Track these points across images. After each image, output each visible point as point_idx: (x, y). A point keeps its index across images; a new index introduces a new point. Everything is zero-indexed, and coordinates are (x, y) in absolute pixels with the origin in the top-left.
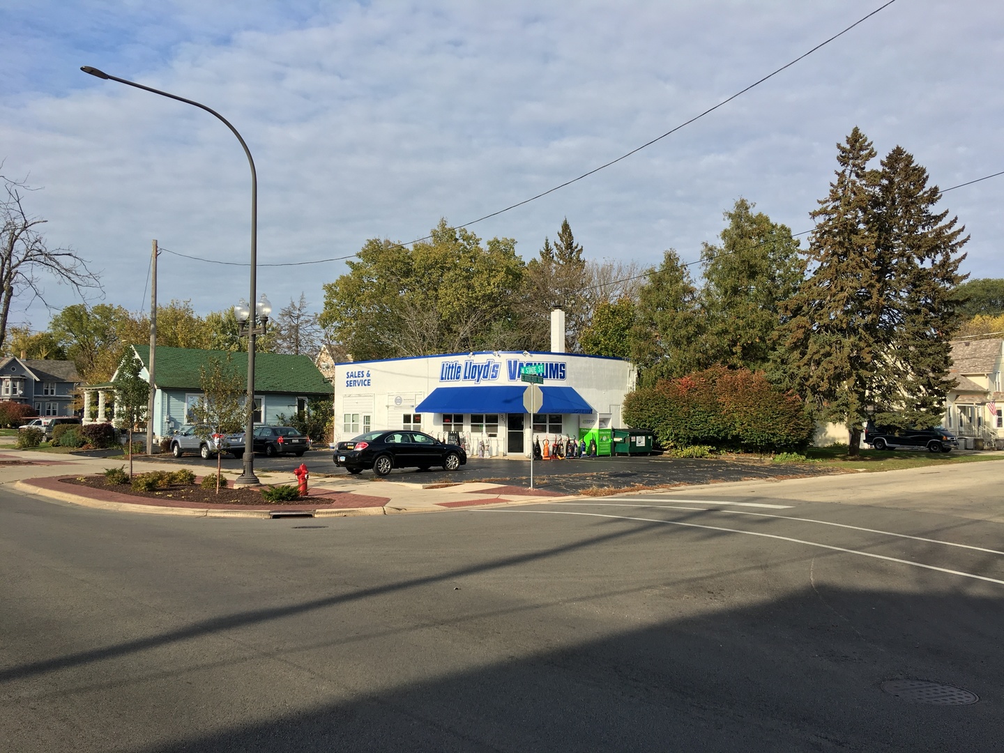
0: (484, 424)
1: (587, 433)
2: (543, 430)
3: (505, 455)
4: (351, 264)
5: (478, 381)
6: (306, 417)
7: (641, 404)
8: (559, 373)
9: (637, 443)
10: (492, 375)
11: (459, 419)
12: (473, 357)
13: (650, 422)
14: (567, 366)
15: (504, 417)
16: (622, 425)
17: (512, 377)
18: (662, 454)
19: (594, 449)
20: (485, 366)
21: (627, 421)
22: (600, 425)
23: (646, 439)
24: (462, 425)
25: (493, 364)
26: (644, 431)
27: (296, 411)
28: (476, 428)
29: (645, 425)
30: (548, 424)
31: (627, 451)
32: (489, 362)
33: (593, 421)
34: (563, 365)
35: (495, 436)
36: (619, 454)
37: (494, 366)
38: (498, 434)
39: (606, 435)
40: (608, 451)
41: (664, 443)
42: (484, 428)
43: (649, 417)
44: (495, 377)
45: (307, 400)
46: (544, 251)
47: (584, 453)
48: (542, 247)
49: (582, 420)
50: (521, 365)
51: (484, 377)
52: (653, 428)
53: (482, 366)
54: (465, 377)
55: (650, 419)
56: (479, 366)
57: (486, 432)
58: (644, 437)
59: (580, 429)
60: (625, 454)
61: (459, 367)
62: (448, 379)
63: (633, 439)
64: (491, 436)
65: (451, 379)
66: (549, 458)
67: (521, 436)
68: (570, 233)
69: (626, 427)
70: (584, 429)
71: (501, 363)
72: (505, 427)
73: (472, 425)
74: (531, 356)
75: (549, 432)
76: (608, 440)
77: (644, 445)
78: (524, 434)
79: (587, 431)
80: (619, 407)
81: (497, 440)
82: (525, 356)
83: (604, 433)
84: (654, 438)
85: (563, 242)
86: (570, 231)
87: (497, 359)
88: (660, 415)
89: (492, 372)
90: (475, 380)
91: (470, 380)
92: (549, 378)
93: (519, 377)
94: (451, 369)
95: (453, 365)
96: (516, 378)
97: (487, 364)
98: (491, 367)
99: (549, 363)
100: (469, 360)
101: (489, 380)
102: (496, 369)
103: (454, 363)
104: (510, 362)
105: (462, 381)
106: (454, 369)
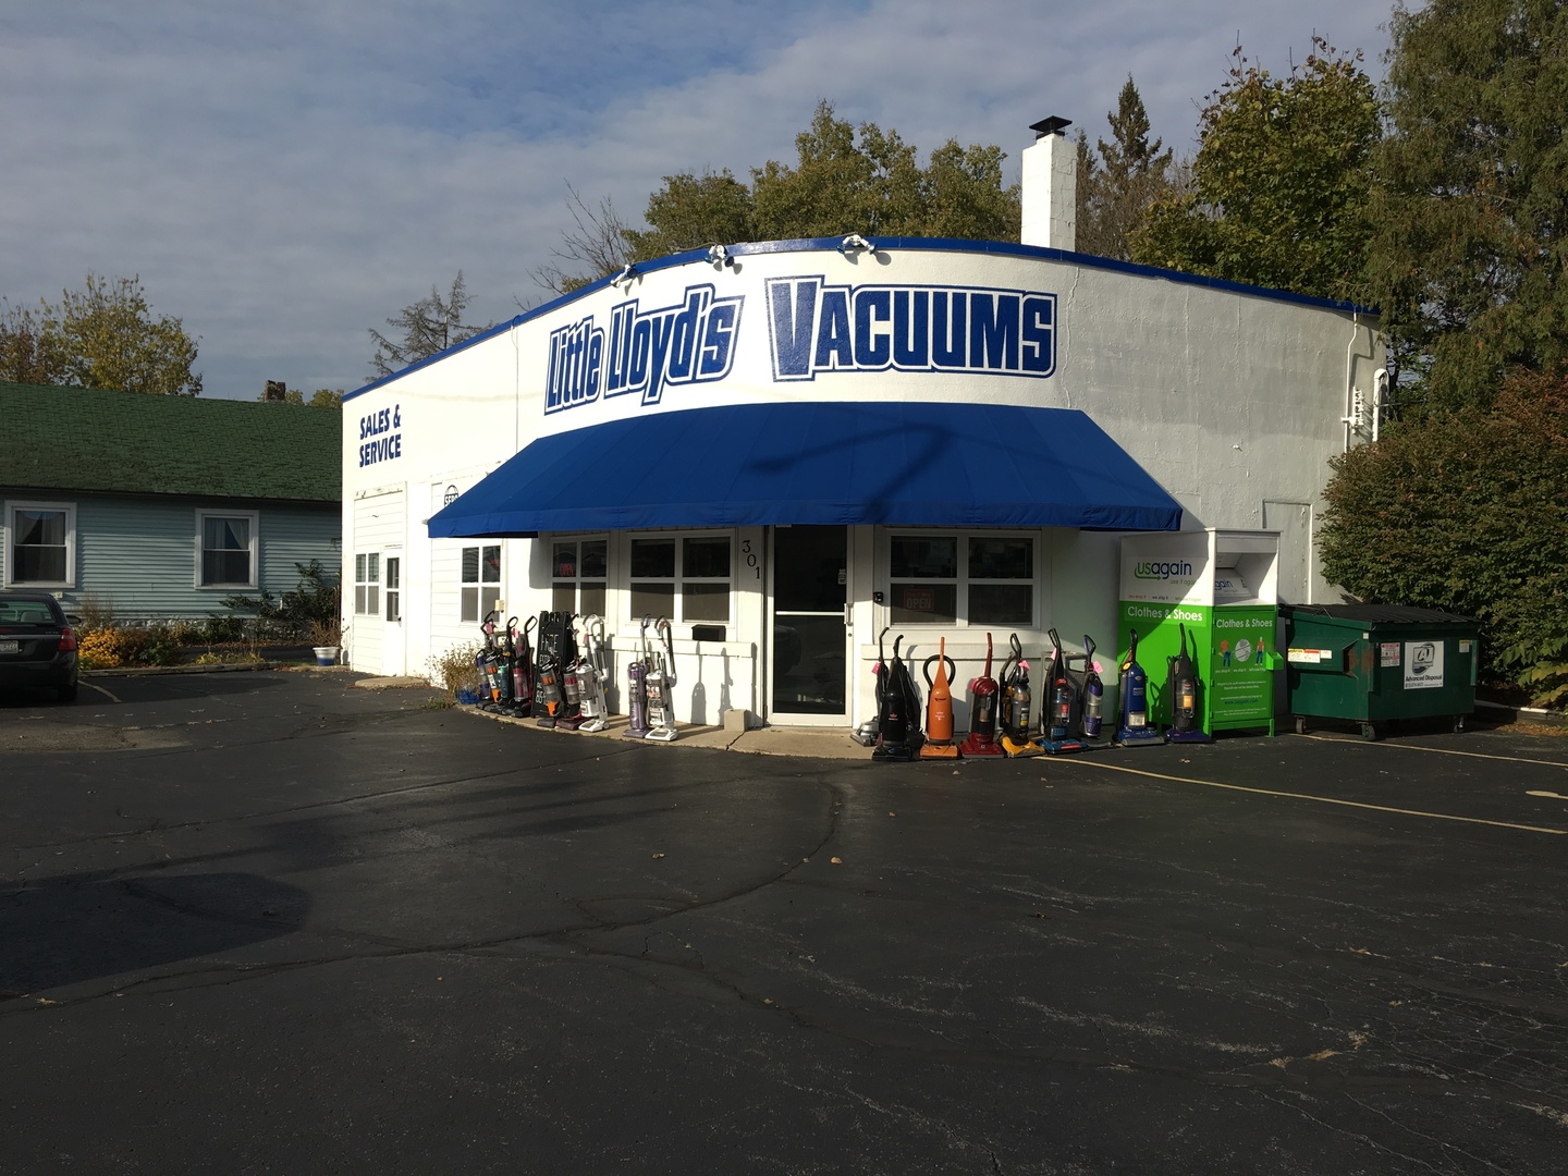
1: (1152, 625)
2: (940, 609)
3: (756, 724)
5: (652, 393)
7: (1423, 491)
8: (1022, 343)
9: (1408, 672)
10: (708, 354)
11: (596, 564)
12: (638, 288)
13: (1469, 573)
14: (1065, 313)
15: (757, 550)
16: (1314, 591)
17: (792, 362)
18: (1511, 717)
19: (1187, 701)
20: (682, 318)
21: (1338, 566)
22: (1218, 585)
23: (1451, 655)
24: (603, 587)
25: (710, 308)
26: (1443, 616)
28: (649, 600)
29: (1437, 590)
30: (962, 584)
31: (1361, 714)
32: (695, 298)
33: (1185, 572)
34: (1042, 307)
35: (719, 635)
36: (1314, 724)
37: (716, 314)
38: (730, 627)
39: (1252, 635)
40: (1258, 709)
41: (1540, 673)
42: (678, 600)
43: (1467, 548)
44: (719, 365)
47: (1135, 720)
49: (1130, 562)
50: (835, 302)
51: (679, 370)
52: (1478, 601)
53: (670, 318)
54: (613, 382)
55: (1471, 560)
56: (657, 321)
57: (687, 616)
58: (1439, 646)
59: (1120, 607)
60: (1352, 728)
61: (597, 342)
62: (567, 396)
63: (1389, 652)
64: (700, 634)
65: (575, 394)
67: (836, 635)
68: (1141, 113)
69: (1344, 597)
70: (1141, 605)
71: (742, 298)
72: (758, 597)
73: (635, 588)
74: (884, 260)
75: (974, 619)
76: (1259, 657)
77: (1439, 683)
78: (849, 630)
79: (1154, 614)
80: (1306, 514)
81: (724, 654)
82: (853, 259)
83: (1239, 624)
84: (1485, 652)
85: (1121, 139)
86: (1141, 109)
87: (726, 283)
88: (1527, 540)
89: (706, 346)
90: (645, 387)
91: (630, 391)
92: (968, 367)
93: (822, 359)
94: (573, 356)
95: (579, 336)
96: (812, 366)
97: (686, 309)
98: (703, 319)
99: (969, 293)
100: (623, 305)
101: (694, 381)
102: (720, 330)
103: (583, 328)
104: (781, 291)
105: (606, 397)
106: (582, 353)
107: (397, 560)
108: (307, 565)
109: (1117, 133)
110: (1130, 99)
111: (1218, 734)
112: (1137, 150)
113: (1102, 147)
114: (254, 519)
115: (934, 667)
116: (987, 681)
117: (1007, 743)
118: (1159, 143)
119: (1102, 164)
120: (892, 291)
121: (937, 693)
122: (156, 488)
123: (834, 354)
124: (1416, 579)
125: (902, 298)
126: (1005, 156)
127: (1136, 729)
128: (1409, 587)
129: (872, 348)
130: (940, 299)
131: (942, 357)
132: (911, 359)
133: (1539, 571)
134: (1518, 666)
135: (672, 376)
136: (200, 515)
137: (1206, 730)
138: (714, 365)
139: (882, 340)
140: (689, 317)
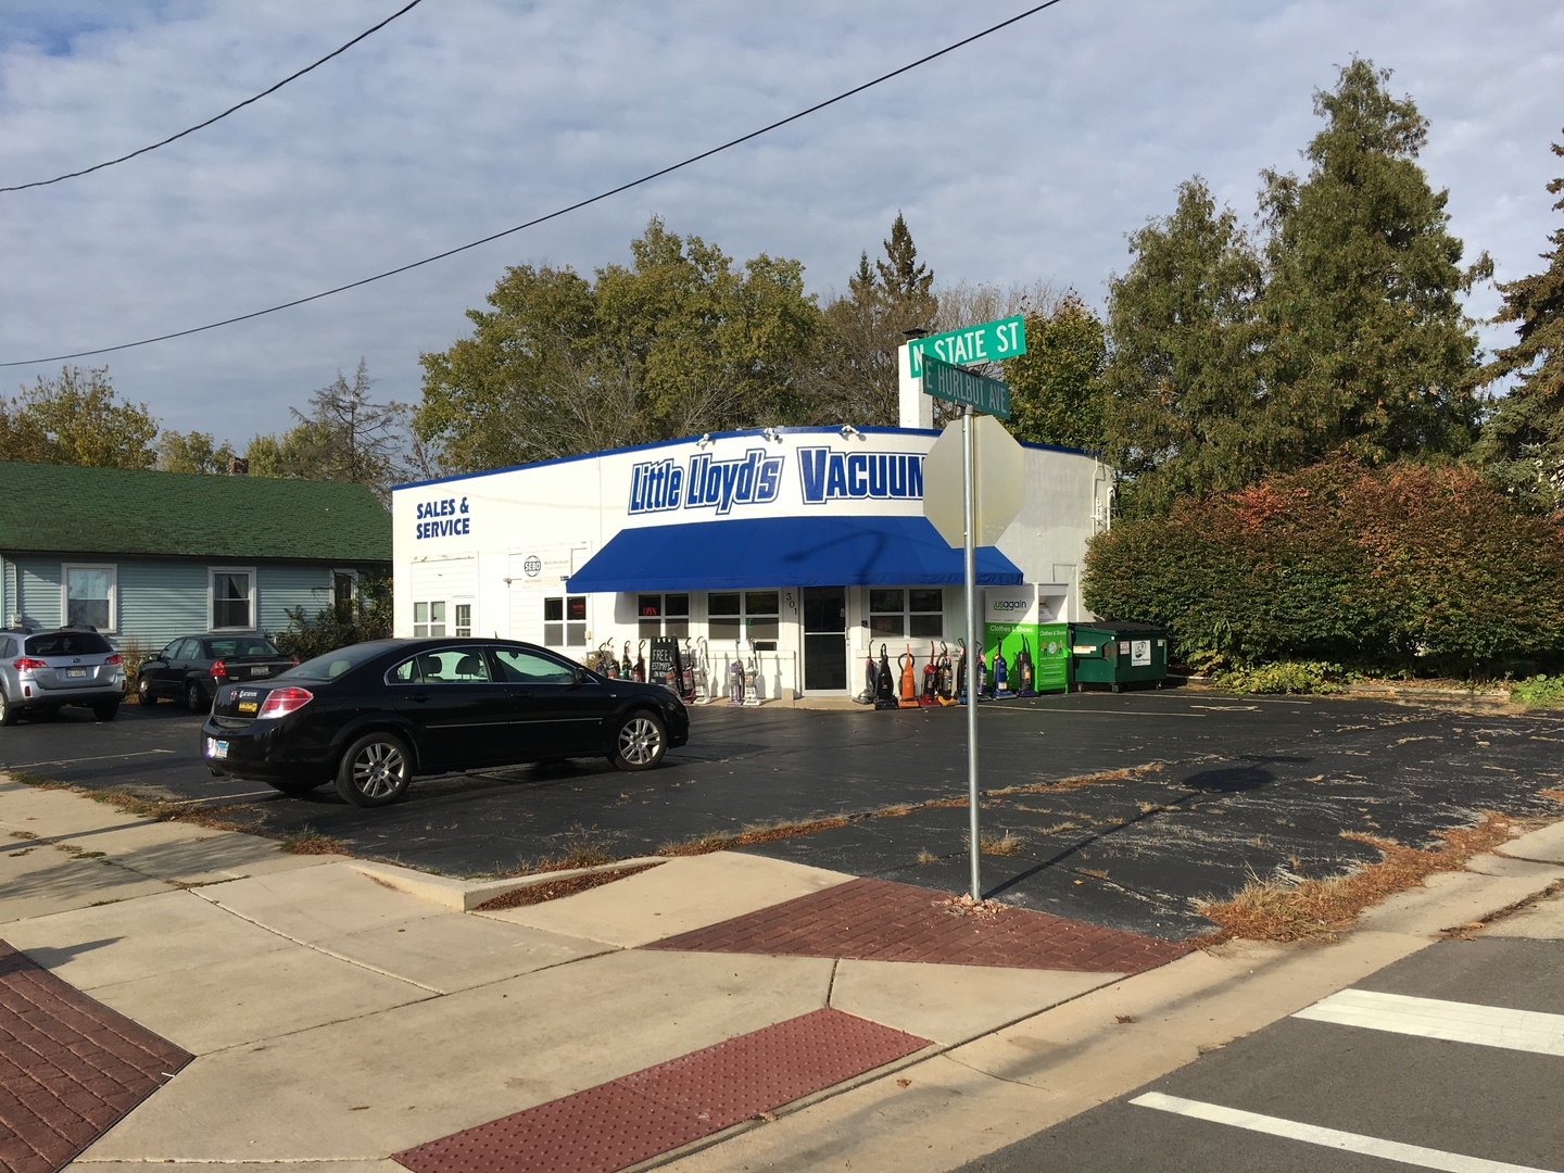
0: (743, 616)
1: (1006, 635)
2: (897, 630)
3: (797, 697)
4: (476, 316)
5: (724, 507)
6: (356, 613)
7: (1137, 560)
9: (1134, 657)
10: (762, 488)
11: (679, 608)
12: (710, 447)
13: (1162, 604)
15: (795, 598)
16: (1083, 616)
17: (813, 493)
18: (1184, 682)
19: (1027, 675)
20: (744, 467)
21: (1093, 600)
22: (1041, 613)
23: (1154, 646)
24: (686, 621)
25: (763, 462)
26: (1149, 627)
27: (332, 600)
28: (722, 628)
29: (1145, 613)
30: (907, 615)
31: (1111, 679)
32: (753, 456)
33: (1023, 606)
35: (771, 647)
36: (1088, 686)
37: (766, 467)
38: (780, 643)
39: (1056, 639)
40: (1060, 680)
41: (1198, 655)
42: (743, 628)
43: (1160, 591)
44: (769, 494)
45: (356, 576)
46: (857, 279)
47: (1002, 686)
48: (854, 270)
49: (990, 603)
50: (836, 461)
51: (741, 496)
52: (1166, 619)
53: (735, 467)
54: (692, 499)
55: (1162, 597)
56: (727, 467)
57: (749, 637)
58: (1148, 642)
59: (986, 626)
60: (1106, 687)
61: (677, 475)
62: (650, 506)
63: (1124, 646)
64: (759, 647)
65: (657, 505)
66: (916, 704)
67: (839, 646)
68: (909, 242)
69: (1095, 618)
70: (998, 625)
71: (783, 457)
72: (797, 625)
73: (711, 622)
74: (862, 438)
75: (913, 634)
76: (1060, 651)
77: (1149, 663)
78: (847, 642)
79: (1006, 629)
80: (1075, 570)
81: (777, 658)
82: (846, 438)
83: (1050, 634)
84: (1171, 644)
85: (894, 261)
86: (909, 239)
87: (773, 449)
88: (1189, 586)
89: (761, 482)
90: (718, 504)
91: (706, 506)
92: (908, 496)
93: (831, 492)
94: (655, 482)
95: (661, 469)
96: (825, 496)
97: (747, 461)
98: (758, 468)
99: (907, 456)
100: (701, 455)
101: (753, 502)
102: (769, 474)
103: (664, 465)
104: (806, 456)
105: (685, 508)
106: (663, 481)
107: (468, 607)
108: (293, 610)
109: (891, 255)
110: (900, 230)
111: (1042, 693)
112: (907, 269)
113: (880, 266)
114: (252, 574)
115: (904, 661)
116: (931, 667)
117: (941, 699)
118: (924, 266)
119: (880, 279)
120: (867, 455)
121: (906, 673)
122: (180, 550)
123: (837, 490)
124: (1135, 607)
125: (873, 459)
126: (804, 269)
127: (1002, 691)
128: (1131, 612)
129: (858, 487)
130: (893, 459)
131: (895, 492)
132: (879, 492)
133: (1195, 603)
134: (1187, 653)
135: (738, 498)
136: (212, 571)
137: (1036, 690)
138: (766, 494)
139: (863, 482)
140: (750, 466)
